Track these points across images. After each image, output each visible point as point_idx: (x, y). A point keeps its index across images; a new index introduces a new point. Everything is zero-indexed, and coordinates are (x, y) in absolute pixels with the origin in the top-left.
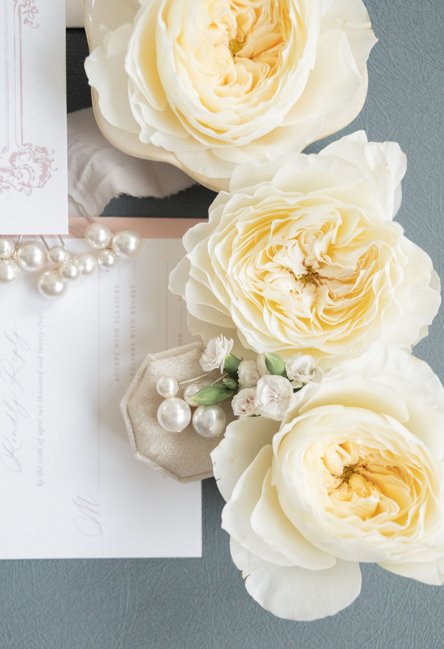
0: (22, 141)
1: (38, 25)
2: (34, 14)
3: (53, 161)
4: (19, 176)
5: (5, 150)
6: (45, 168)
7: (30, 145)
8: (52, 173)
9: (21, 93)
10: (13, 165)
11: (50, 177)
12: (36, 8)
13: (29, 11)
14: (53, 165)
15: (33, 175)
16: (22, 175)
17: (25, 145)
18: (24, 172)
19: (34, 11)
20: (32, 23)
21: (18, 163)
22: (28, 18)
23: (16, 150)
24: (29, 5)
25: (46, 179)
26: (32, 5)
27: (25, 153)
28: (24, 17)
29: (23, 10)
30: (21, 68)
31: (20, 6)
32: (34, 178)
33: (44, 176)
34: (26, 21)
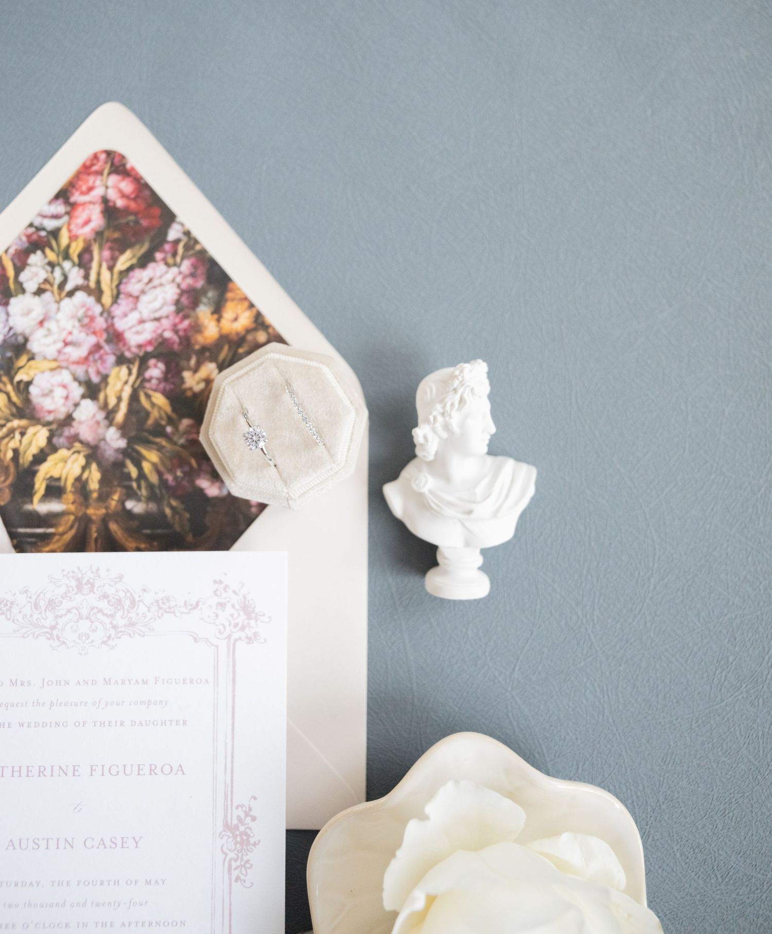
13: (241, 866)
22: (240, 874)
28: (235, 874)
29: (234, 865)
31: (231, 859)
34: (238, 878)
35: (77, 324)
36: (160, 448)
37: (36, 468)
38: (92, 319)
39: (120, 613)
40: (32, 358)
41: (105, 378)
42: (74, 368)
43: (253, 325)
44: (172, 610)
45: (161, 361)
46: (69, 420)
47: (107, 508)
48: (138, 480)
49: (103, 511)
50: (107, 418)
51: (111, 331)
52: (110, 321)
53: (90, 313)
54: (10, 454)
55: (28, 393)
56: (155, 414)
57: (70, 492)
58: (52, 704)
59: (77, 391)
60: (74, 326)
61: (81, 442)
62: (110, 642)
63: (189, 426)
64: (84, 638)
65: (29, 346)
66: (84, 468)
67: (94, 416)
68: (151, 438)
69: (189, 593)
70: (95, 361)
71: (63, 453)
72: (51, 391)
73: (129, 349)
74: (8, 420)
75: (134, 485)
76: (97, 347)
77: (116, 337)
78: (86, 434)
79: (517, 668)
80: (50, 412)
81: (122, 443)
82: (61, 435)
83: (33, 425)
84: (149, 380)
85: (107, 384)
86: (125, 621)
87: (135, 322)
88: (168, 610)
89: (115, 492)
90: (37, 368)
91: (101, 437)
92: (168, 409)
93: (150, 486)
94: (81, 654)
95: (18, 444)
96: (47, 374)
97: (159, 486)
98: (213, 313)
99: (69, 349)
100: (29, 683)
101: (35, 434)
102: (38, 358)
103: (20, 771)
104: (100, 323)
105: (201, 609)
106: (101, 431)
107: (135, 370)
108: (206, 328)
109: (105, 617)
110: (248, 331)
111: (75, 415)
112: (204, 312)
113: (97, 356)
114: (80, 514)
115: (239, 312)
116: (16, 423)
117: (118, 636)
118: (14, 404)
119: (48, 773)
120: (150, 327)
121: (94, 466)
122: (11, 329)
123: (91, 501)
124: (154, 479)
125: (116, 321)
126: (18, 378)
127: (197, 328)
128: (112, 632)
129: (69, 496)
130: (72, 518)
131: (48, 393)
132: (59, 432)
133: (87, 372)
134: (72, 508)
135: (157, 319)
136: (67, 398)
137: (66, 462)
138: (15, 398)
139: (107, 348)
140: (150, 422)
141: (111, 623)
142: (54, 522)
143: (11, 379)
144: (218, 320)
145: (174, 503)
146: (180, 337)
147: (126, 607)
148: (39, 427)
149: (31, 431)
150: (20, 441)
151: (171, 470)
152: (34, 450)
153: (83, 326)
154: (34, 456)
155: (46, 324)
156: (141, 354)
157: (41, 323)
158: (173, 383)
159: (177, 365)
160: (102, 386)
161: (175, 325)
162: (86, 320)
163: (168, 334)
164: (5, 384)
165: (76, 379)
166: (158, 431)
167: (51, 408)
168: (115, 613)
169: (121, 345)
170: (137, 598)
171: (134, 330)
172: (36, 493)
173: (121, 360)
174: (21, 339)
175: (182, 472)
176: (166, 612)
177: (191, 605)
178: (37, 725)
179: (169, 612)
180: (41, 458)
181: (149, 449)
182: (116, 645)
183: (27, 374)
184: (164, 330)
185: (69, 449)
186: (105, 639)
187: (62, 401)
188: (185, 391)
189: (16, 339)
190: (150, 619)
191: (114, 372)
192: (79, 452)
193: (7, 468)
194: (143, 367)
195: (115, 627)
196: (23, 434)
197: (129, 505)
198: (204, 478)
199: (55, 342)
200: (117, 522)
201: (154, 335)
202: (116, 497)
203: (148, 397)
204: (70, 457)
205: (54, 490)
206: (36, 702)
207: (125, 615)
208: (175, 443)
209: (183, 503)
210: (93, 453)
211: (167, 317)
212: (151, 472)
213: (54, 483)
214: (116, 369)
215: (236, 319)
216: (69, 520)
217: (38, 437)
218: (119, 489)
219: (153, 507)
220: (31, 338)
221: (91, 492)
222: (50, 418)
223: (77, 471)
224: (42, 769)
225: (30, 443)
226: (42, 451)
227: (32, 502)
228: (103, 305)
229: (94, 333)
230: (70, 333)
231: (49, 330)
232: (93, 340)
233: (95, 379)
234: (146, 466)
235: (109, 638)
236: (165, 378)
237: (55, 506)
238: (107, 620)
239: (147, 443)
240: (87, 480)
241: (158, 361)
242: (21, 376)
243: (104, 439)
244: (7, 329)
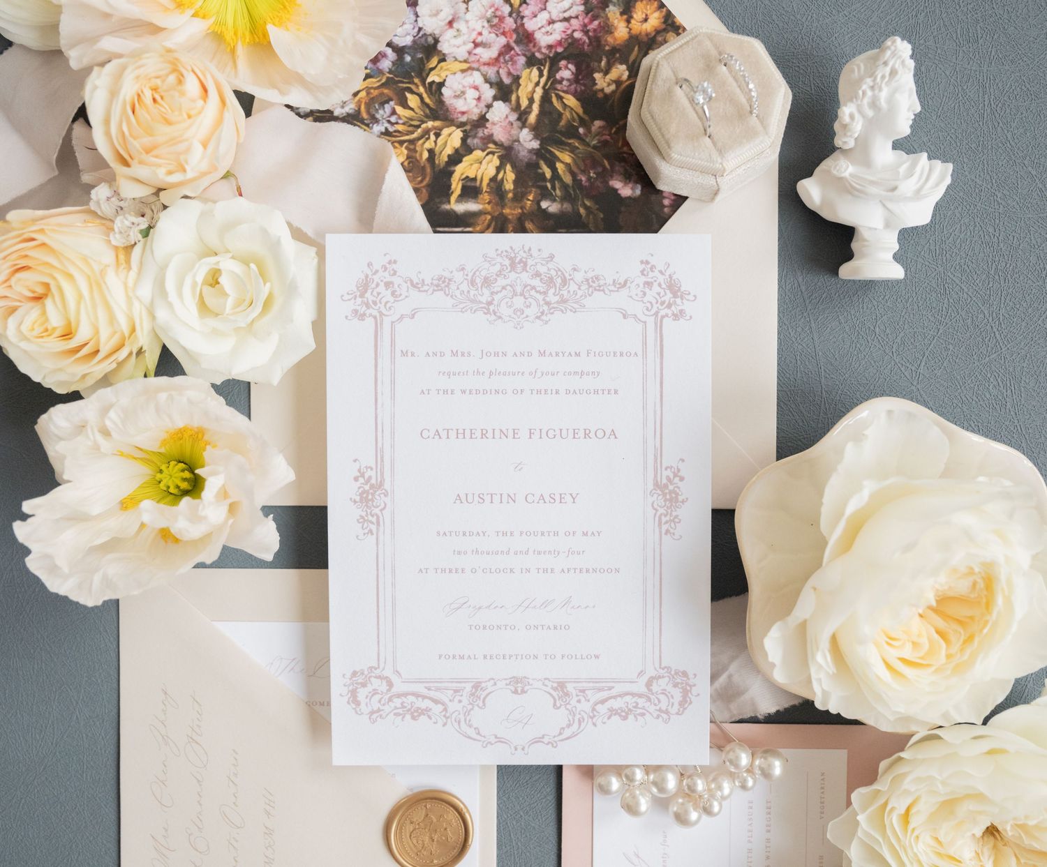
0: (660, 665)
1: (681, 537)
2: (677, 524)
3: (695, 685)
4: (656, 701)
5: (641, 673)
6: (685, 693)
7: (668, 668)
8: (693, 698)
9: (661, 612)
10: (650, 690)
11: (691, 703)
12: (679, 517)
13: (670, 520)
14: (694, 691)
15: (671, 700)
16: (659, 701)
17: (663, 669)
18: (662, 697)
19: (677, 520)
20: (674, 534)
21: (655, 688)
22: (669, 528)
23: (653, 673)
24: (671, 515)
25: (686, 706)
26: (674, 514)
27: (663, 677)
28: (664, 527)
29: (664, 520)
30: (661, 585)
31: (661, 514)
32: (673, 704)
33: (684, 702)
34: (667, 532)
35: (486, 24)
36: (573, 150)
37: (452, 169)
38: (501, 19)
39: (552, 291)
40: (443, 59)
41: (516, 79)
42: (485, 69)
43: (663, 26)
44: (601, 288)
45: (572, 63)
46: (482, 120)
47: (521, 208)
48: (552, 180)
49: (520, 211)
50: (519, 119)
51: (520, 30)
52: (519, 22)
53: (499, 13)
54: (426, 155)
55: (441, 94)
56: (567, 115)
57: (486, 192)
58: (491, 373)
59: (489, 93)
60: (483, 27)
61: (495, 143)
62: (544, 318)
63: (600, 127)
64: (519, 313)
65: (439, 47)
66: (498, 169)
67: (507, 117)
68: (563, 139)
69: (617, 272)
70: (506, 62)
71: (478, 154)
72: (463, 93)
73: (539, 50)
74: (423, 122)
75: (549, 185)
76: (508, 48)
77: (526, 38)
78: (500, 134)
79: (923, 363)
80: (463, 113)
81: (535, 144)
82: (475, 136)
83: (448, 127)
84: (560, 82)
85: (519, 85)
86: (557, 298)
87: (544, 22)
88: (597, 288)
89: (530, 192)
90: (447, 70)
91: (515, 138)
92: (580, 111)
93: (565, 187)
94: (516, 328)
95: (433, 144)
96: (459, 75)
97: (573, 187)
98: (622, 14)
99: (479, 50)
100: (469, 354)
101: (450, 135)
102: (449, 59)
103: (464, 433)
104: (510, 23)
105: (629, 287)
106: (514, 132)
107: (545, 73)
108: (616, 28)
109: (538, 294)
110: (658, 32)
111: (488, 116)
112: (613, 12)
113: (507, 57)
114: (497, 213)
115: (648, 12)
116: (430, 124)
117: (551, 311)
118: (427, 105)
119: (490, 434)
120: (559, 27)
121: (508, 167)
122: (420, 29)
123: (507, 201)
124: (568, 179)
125: (525, 20)
126: (429, 80)
127: (607, 28)
128: (546, 308)
129: (487, 197)
130: (489, 217)
131: (460, 95)
132: (472, 133)
133: (498, 72)
134: (488, 207)
135: (567, 20)
136: (479, 99)
137: (481, 163)
138: (427, 100)
139: (517, 49)
140: (563, 123)
141: (544, 300)
142: (472, 221)
143: (423, 81)
144: (628, 21)
145: (588, 203)
146: (589, 38)
147: (558, 285)
148: (454, 128)
149: (445, 132)
150: (435, 142)
151: (583, 172)
152: (449, 151)
153: (492, 26)
154: (449, 156)
155: (455, 25)
156: (551, 55)
157: (450, 23)
158: (584, 85)
159: (588, 66)
160: (514, 87)
161: (585, 26)
162: (496, 21)
163: (577, 35)
164: (417, 86)
165: (487, 81)
166: (571, 132)
167: (464, 109)
168: (548, 290)
169: (532, 45)
170: (568, 277)
171: (543, 30)
172: (452, 193)
173: (531, 62)
174: (430, 40)
175: (594, 173)
176: (595, 290)
177: (620, 284)
178: (477, 392)
179: (599, 290)
180: (456, 159)
181: (562, 151)
182: (549, 320)
183: (439, 75)
184: (574, 31)
185: (483, 150)
186: (539, 314)
187: (475, 102)
188: (596, 92)
189: (426, 40)
190: (581, 296)
191: (525, 73)
192: (493, 153)
193: (424, 168)
194: (554, 69)
195: (548, 303)
196: (437, 135)
197: (544, 205)
198: (616, 180)
199: (464, 43)
200: (532, 221)
201: (564, 36)
202: (531, 198)
203: (560, 98)
204: (484, 158)
205: (471, 190)
206: (476, 371)
207: (557, 292)
208: (588, 145)
209: (596, 203)
210: (507, 154)
211: (577, 17)
212: (564, 171)
213: (469, 184)
214: (528, 70)
215: (646, 20)
216: (486, 219)
217: (452, 139)
218: (534, 190)
219: (567, 206)
220: (440, 39)
221: (507, 192)
222: (464, 119)
223: (491, 172)
224: (484, 432)
225: (445, 144)
226: (457, 151)
227: (449, 202)
228: (511, 5)
229: (504, 34)
230: (480, 34)
231: (458, 30)
232: (502, 40)
233: (507, 81)
234: (560, 167)
235: (542, 313)
236: (576, 79)
237: (472, 206)
238: (540, 297)
239: (560, 144)
240: (502, 180)
241: (569, 63)
242: (433, 77)
243: (518, 141)
244: (416, 30)
